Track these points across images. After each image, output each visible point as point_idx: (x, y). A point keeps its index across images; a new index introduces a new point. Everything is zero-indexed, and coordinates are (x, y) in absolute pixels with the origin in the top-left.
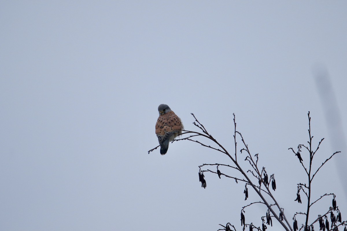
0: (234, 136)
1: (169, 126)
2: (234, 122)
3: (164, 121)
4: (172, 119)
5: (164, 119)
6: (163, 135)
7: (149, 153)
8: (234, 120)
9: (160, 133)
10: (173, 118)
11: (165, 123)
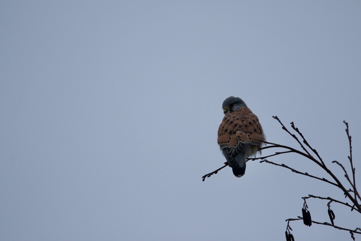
0: (349, 157)
1: (246, 132)
2: (348, 134)
3: (236, 122)
4: (249, 120)
5: (236, 118)
6: (233, 146)
7: (204, 180)
8: (347, 131)
9: (228, 142)
10: (251, 118)
11: (238, 126)
